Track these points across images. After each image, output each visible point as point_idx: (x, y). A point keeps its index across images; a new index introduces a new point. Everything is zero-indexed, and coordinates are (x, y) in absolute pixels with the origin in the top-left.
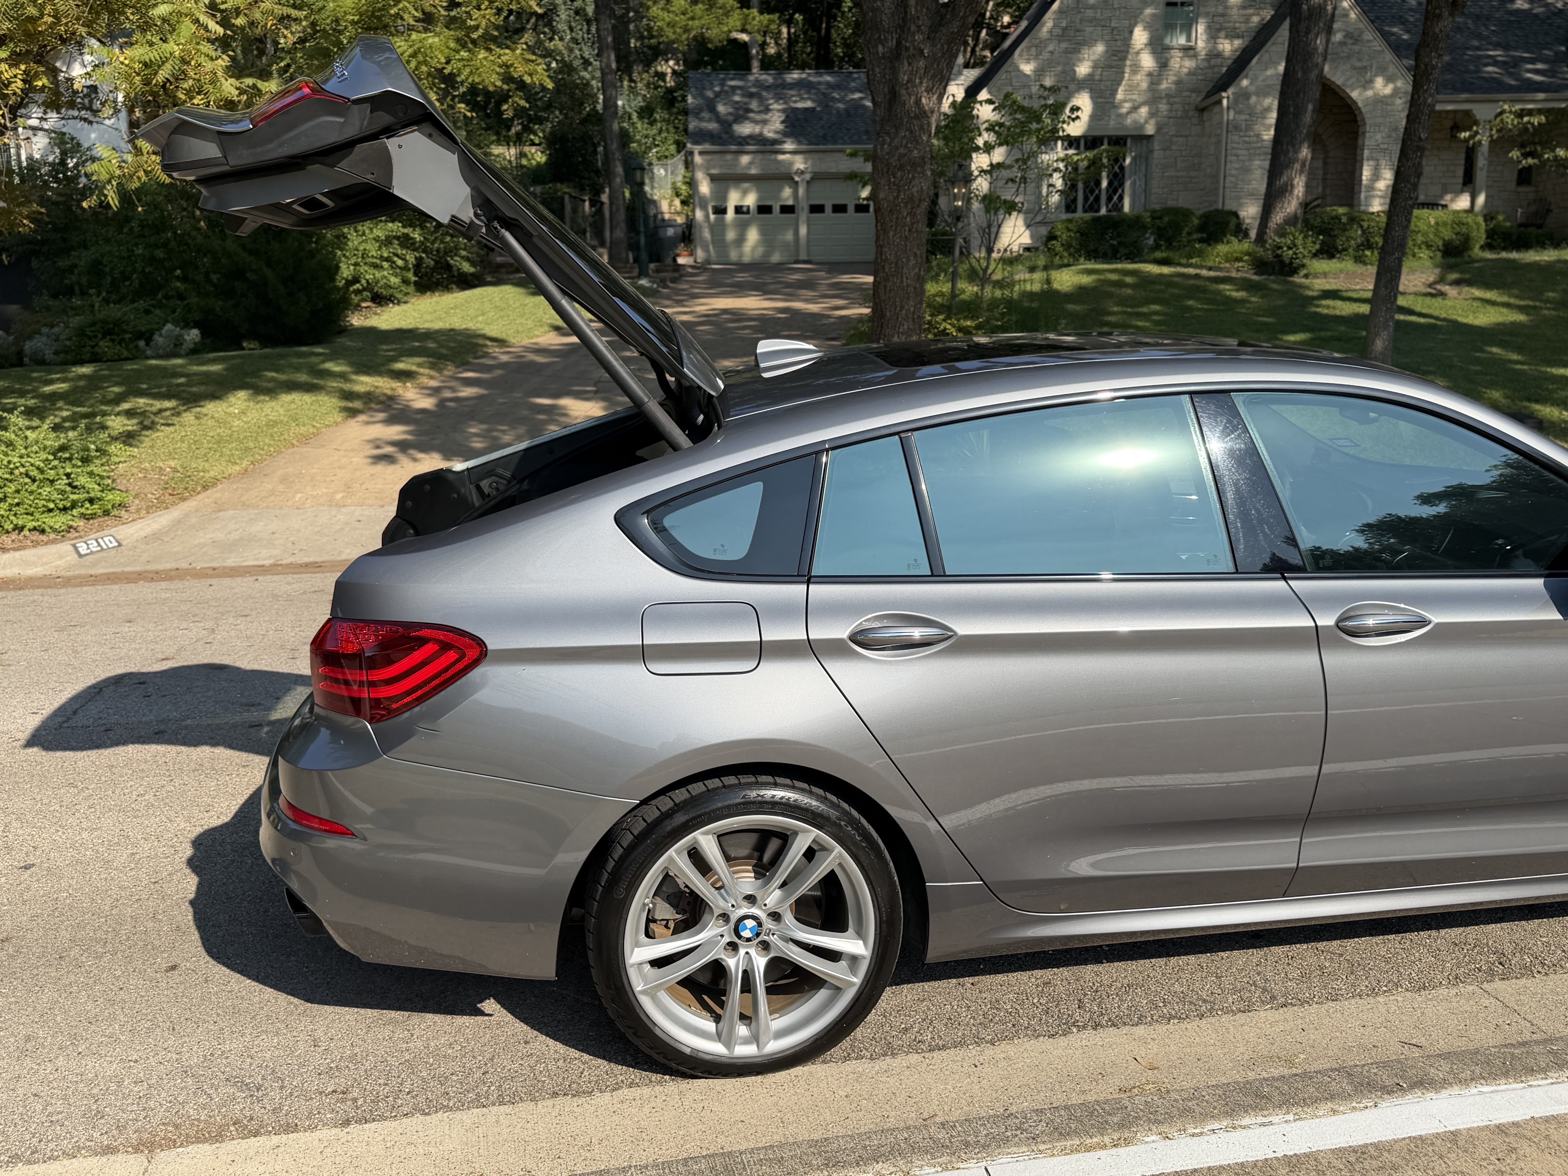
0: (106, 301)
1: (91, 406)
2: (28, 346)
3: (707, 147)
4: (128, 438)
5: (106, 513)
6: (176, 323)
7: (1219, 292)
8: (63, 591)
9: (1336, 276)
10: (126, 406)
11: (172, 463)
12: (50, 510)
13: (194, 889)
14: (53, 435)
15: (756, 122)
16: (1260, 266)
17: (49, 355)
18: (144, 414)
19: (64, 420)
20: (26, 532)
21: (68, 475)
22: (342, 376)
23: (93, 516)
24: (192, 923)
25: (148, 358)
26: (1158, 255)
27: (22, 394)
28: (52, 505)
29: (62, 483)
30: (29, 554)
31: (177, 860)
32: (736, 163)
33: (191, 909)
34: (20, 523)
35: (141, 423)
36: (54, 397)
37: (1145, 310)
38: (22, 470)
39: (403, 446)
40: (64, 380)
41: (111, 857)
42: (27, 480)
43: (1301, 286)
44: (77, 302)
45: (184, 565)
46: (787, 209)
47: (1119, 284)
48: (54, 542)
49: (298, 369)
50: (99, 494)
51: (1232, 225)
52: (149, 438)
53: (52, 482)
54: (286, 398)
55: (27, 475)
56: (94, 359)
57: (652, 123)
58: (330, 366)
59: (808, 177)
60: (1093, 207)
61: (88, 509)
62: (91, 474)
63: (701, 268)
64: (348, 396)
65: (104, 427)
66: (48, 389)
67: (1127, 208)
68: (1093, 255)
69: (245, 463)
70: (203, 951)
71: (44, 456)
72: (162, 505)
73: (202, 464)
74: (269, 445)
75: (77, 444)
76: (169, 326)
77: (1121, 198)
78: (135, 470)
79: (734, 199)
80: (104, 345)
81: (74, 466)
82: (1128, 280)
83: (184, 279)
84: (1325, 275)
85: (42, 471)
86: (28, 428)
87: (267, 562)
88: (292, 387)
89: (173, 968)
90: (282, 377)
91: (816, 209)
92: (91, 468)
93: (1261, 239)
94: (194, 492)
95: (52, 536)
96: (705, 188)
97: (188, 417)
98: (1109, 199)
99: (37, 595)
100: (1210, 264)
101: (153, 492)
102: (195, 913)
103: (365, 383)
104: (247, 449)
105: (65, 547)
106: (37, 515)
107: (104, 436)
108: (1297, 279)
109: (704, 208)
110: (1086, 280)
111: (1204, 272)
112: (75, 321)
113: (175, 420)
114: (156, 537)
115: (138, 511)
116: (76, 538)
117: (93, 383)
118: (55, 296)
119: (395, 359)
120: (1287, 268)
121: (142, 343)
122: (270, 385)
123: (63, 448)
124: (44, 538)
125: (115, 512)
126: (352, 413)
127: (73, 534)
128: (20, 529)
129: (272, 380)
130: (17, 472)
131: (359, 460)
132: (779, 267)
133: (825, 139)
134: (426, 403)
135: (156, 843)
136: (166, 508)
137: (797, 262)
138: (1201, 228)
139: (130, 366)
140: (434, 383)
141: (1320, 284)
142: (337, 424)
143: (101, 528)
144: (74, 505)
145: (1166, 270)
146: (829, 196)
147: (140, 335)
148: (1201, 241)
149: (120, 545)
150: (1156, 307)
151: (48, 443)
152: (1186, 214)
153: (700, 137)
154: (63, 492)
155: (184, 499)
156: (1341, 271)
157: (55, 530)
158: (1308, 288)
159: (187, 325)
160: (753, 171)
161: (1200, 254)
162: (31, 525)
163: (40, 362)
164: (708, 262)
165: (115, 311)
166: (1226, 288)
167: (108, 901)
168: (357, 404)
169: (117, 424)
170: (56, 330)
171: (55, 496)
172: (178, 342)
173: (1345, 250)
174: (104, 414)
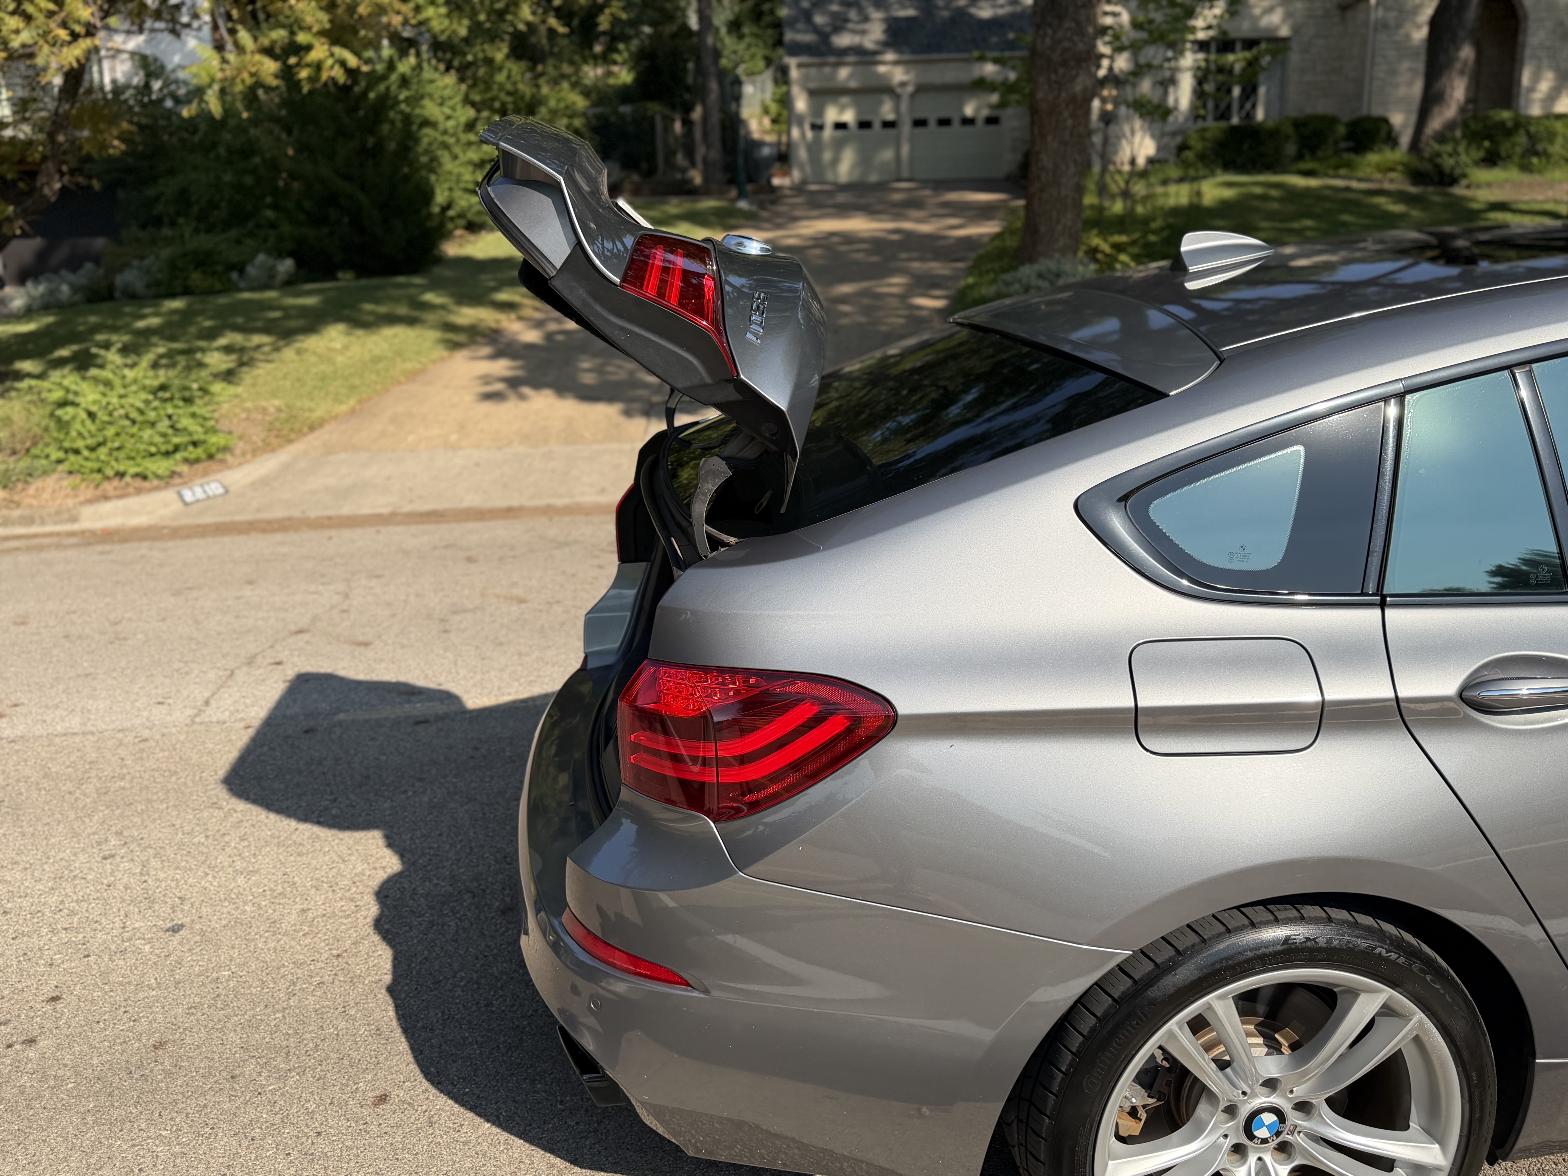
0: (197, 231)
1: (187, 341)
2: (120, 280)
3: (805, 59)
4: (229, 376)
5: (211, 457)
6: (269, 253)
7: (1375, 207)
8: (170, 544)
9: (1501, 185)
10: (222, 341)
11: (277, 402)
12: (152, 455)
13: (388, 966)
14: (151, 373)
15: (854, 32)
16: (1417, 176)
17: (139, 286)
18: (242, 350)
19: (161, 356)
20: (128, 479)
21: (170, 417)
22: (443, 307)
23: (197, 461)
24: (395, 1023)
25: (240, 290)
26: (1303, 166)
27: (115, 329)
28: (153, 449)
29: (163, 425)
30: (133, 502)
31: (361, 921)
32: (833, 75)
33: (390, 1001)
34: (122, 468)
35: (240, 359)
36: (148, 332)
37: (1296, 225)
38: (122, 412)
39: (513, 383)
40: (157, 314)
41: (276, 916)
42: (127, 423)
43: (1464, 198)
44: (166, 231)
45: (296, 513)
46: (888, 125)
47: (1264, 198)
48: (157, 489)
49: (396, 300)
50: (202, 437)
51: (1383, 134)
52: (248, 376)
53: (153, 424)
54: (389, 332)
55: (127, 417)
56: (186, 292)
57: (741, 37)
58: (430, 297)
59: (910, 89)
60: (1223, 115)
61: (192, 453)
62: (194, 415)
63: (799, 189)
64: (450, 327)
65: (201, 365)
66: (141, 324)
67: (1260, 115)
68: (1229, 166)
69: (352, 402)
70: (417, 1071)
71: (144, 396)
72: (267, 448)
73: (307, 403)
74: (376, 383)
75: (177, 382)
76: (261, 258)
77: (1254, 106)
78: (237, 410)
79: (832, 115)
80: (196, 278)
81: (176, 407)
82: (1274, 193)
83: (275, 207)
84: (1489, 185)
85: (141, 412)
86: (126, 366)
87: (386, 511)
88: (392, 320)
89: (383, 1099)
90: (382, 309)
91: (920, 123)
92: (194, 409)
93: (1415, 145)
94: (300, 434)
95: (156, 482)
96: (801, 104)
97: (288, 353)
98: (1242, 107)
99: (143, 548)
100: (1360, 174)
101: (257, 435)
102: (397, 1008)
103: (468, 315)
104: (353, 388)
105: (169, 495)
106: (139, 460)
107: (204, 373)
108: (1458, 190)
109: (800, 125)
110: (1228, 193)
111: (1355, 184)
112: (166, 253)
113: (275, 356)
114: (263, 482)
115: (244, 454)
116: (180, 484)
117: (186, 317)
118: (144, 227)
119: (497, 289)
120: (1448, 179)
121: (234, 275)
122: (371, 318)
123: (163, 387)
124: (147, 484)
125: (219, 456)
126: (455, 346)
127: (177, 480)
128: (121, 475)
129: (372, 313)
130: (116, 414)
131: (469, 397)
132: (881, 187)
133: (928, 48)
134: (531, 336)
135: (330, 894)
136: (273, 450)
137: (899, 180)
138: (1350, 136)
139: (222, 300)
140: (538, 315)
141: (1485, 196)
142: (442, 359)
143: (205, 474)
144: (177, 448)
145: (1313, 183)
146: (932, 110)
147: (232, 267)
148: (1348, 150)
149: (227, 491)
150: (1309, 223)
151: (148, 382)
152: (1331, 121)
153: (796, 49)
154: (164, 435)
155: (290, 441)
156: (1507, 181)
157: (158, 477)
158: (1473, 200)
159: (281, 255)
160: (853, 84)
161: (1349, 165)
162: (133, 470)
163: (132, 296)
164: (804, 182)
165: (205, 242)
166: (1381, 200)
167: (283, 985)
168: (461, 338)
169: (216, 360)
170: (146, 262)
171: (158, 439)
172: (271, 274)
173: (1509, 157)
174: (203, 350)
